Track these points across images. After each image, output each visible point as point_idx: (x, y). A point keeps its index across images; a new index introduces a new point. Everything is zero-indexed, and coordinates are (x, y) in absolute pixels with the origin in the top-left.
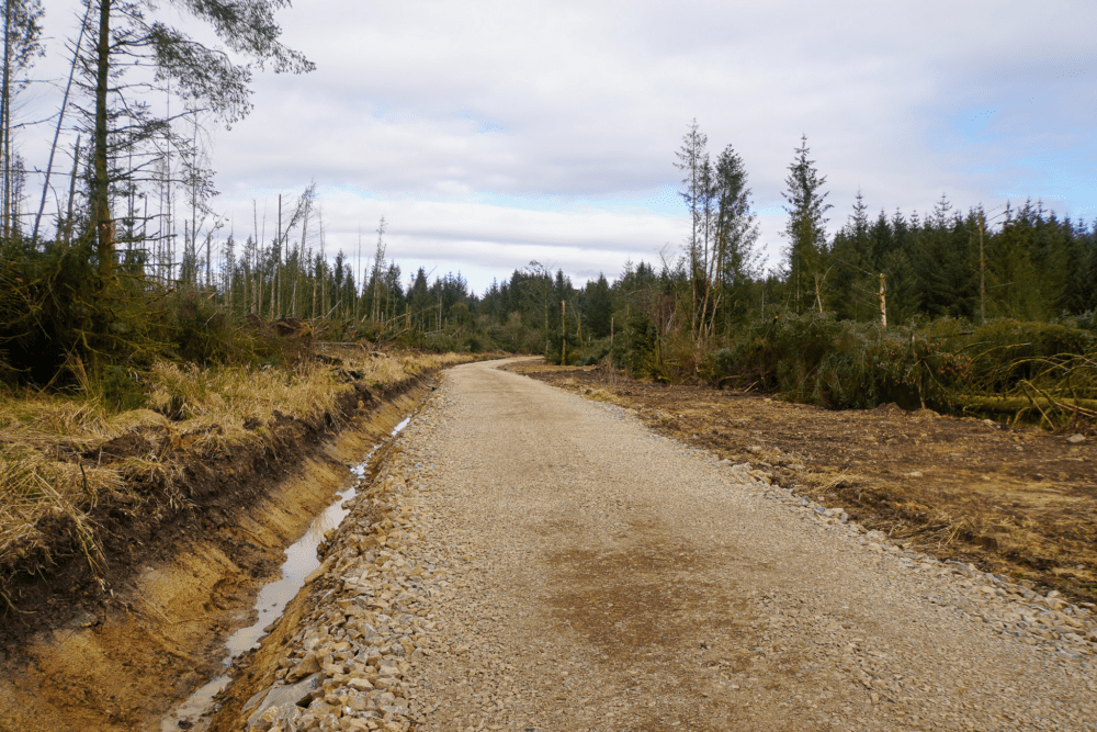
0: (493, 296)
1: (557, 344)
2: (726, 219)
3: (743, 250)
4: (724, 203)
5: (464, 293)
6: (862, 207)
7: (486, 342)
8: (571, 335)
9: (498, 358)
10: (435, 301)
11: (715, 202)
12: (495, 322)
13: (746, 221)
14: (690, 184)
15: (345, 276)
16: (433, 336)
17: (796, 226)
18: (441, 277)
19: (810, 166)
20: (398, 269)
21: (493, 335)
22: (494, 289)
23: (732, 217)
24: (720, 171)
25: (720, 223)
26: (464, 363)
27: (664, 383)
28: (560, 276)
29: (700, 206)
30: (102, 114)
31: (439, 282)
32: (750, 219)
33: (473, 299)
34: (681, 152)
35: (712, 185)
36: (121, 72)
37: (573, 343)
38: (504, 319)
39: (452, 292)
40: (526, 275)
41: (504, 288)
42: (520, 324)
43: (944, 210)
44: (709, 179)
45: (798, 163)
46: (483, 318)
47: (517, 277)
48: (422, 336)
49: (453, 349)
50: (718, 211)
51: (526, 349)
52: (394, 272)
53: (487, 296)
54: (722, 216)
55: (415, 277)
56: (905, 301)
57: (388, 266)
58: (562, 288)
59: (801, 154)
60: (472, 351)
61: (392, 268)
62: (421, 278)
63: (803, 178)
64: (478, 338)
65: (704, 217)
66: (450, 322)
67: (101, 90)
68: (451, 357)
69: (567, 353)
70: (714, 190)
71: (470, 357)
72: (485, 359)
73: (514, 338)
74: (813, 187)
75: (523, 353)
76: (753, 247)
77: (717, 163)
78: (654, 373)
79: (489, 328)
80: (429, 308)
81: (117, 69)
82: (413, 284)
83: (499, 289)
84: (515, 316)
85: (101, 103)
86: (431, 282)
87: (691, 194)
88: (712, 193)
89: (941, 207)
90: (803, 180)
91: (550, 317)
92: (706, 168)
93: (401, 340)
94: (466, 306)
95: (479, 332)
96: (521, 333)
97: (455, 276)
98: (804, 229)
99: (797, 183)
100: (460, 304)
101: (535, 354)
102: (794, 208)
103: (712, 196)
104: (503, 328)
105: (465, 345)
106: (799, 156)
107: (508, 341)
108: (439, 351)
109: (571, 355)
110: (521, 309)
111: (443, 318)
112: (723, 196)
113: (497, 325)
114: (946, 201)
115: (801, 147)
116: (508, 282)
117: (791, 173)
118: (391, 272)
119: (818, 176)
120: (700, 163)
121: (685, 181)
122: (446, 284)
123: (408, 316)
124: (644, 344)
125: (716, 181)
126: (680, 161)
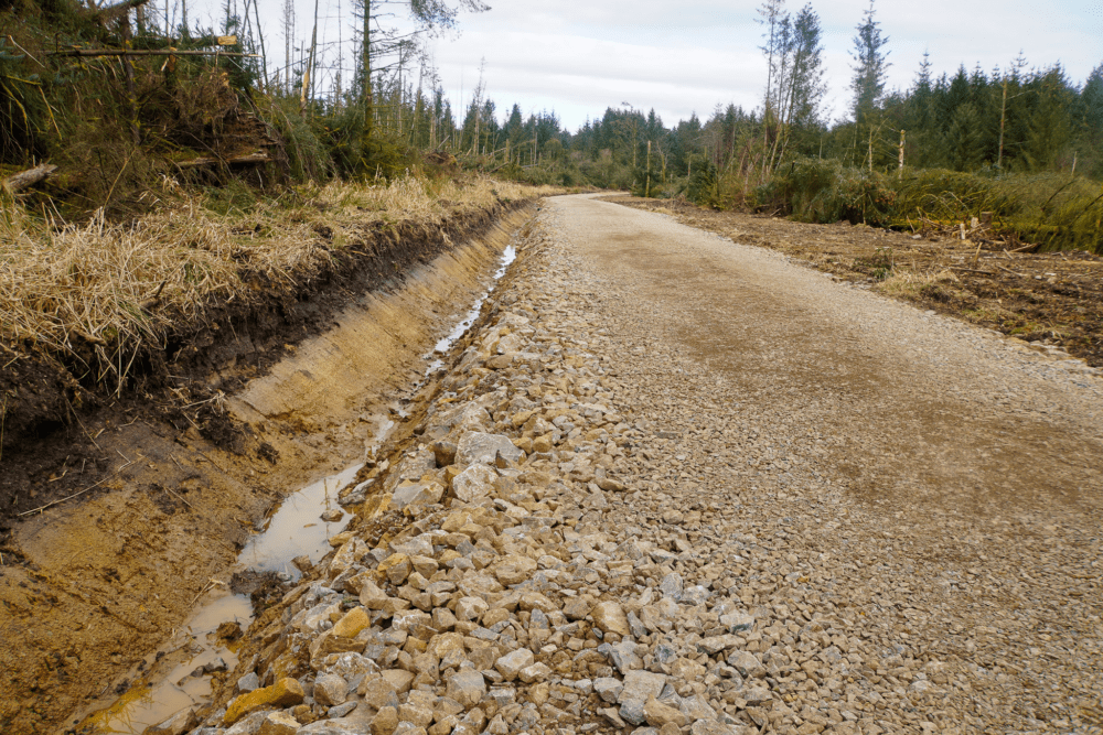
0: (586, 133)
1: (642, 180)
2: (800, 71)
3: (814, 101)
4: (798, 57)
5: (557, 129)
6: (927, 64)
7: (577, 176)
8: (655, 172)
9: (589, 192)
10: (530, 136)
11: (791, 56)
12: (587, 158)
13: (818, 74)
14: (769, 37)
15: (444, 109)
16: (529, 170)
17: (860, 81)
18: (536, 113)
19: (876, 27)
20: (493, 104)
21: (584, 170)
22: (587, 126)
23: (805, 70)
24: (798, 26)
25: (794, 75)
26: (558, 195)
27: (718, 210)
28: (652, 115)
29: (777, 59)
30: (367, 32)
31: (533, 118)
32: (821, 73)
33: (566, 134)
34: (762, 8)
35: (790, 40)
36: (377, 7)
37: (656, 179)
38: (595, 155)
39: (546, 129)
40: (619, 112)
41: (596, 125)
42: (610, 161)
43: (1020, 66)
44: (788, 34)
45: (865, 24)
46: (575, 154)
47: (610, 115)
48: (519, 169)
49: (547, 182)
50: (793, 63)
51: (615, 185)
52: (489, 107)
53: (580, 131)
54: (796, 68)
55: (511, 112)
56: (968, 153)
57: (485, 101)
58: (652, 127)
59: (869, 15)
60: (565, 184)
61: (488, 103)
62: (516, 114)
63: (869, 36)
64: (571, 173)
65: (779, 69)
66: (544, 157)
67: (367, 17)
68: (546, 189)
69: (650, 188)
70: (792, 44)
71: (563, 190)
72: (576, 193)
73: (604, 173)
74: (876, 47)
75: (612, 188)
76: (823, 100)
77: (796, 19)
78: (712, 202)
79: (580, 164)
80: (525, 143)
81: (375, 5)
82: (508, 120)
83: (591, 126)
84: (606, 153)
85: (366, 25)
86: (525, 119)
87: (768, 48)
88: (790, 47)
89: (1017, 63)
90: (868, 39)
91: (638, 156)
92: (785, 22)
93: (501, 172)
94: (559, 142)
95: (572, 167)
96: (611, 169)
97: (549, 113)
98: (868, 84)
99: (862, 42)
100: (554, 140)
101: (623, 190)
102: (860, 65)
103: (789, 50)
104: (594, 164)
105: (558, 179)
106: (866, 17)
107: (598, 177)
108: (534, 184)
109: (653, 190)
110: (612, 147)
111: (538, 153)
112: (799, 49)
113: (589, 161)
114: (1022, 58)
115: (868, 9)
116: (601, 119)
117: (859, 32)
118: (486, 107)
119: (882, 36)
120: (779, 19)
121: (764, 35)
122: (540, 120)
123: (507, 150)
124: (706, 180)
125: (793, 36)
126: (760, 17)
